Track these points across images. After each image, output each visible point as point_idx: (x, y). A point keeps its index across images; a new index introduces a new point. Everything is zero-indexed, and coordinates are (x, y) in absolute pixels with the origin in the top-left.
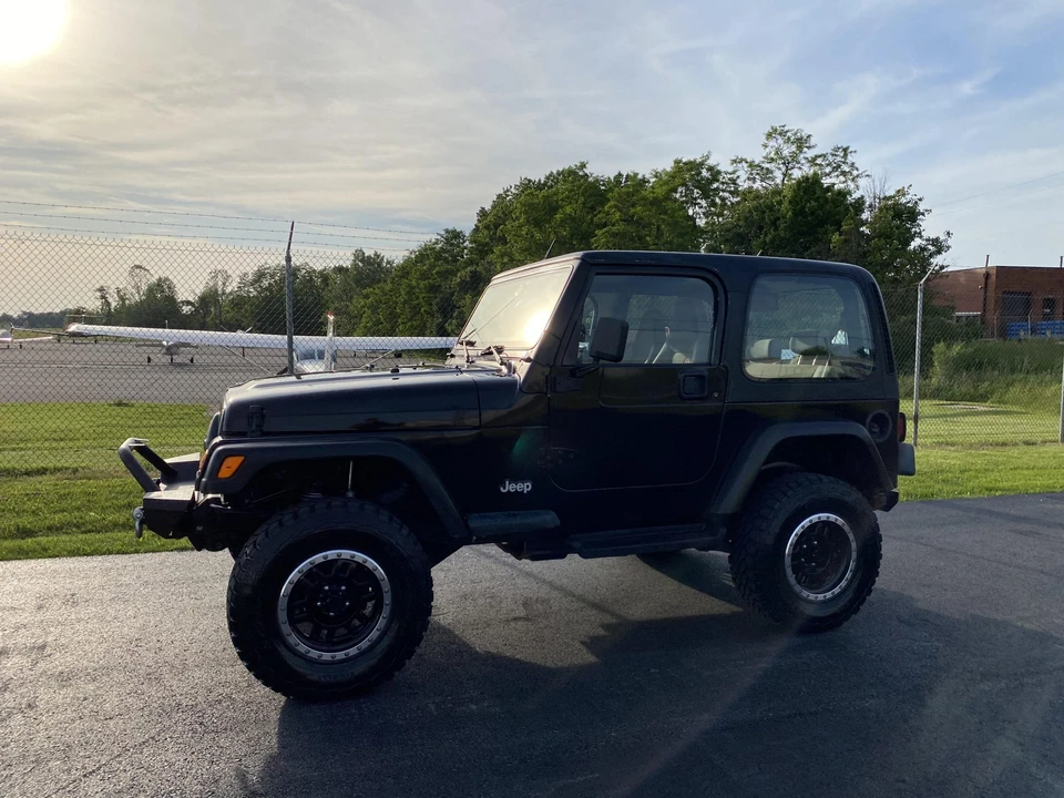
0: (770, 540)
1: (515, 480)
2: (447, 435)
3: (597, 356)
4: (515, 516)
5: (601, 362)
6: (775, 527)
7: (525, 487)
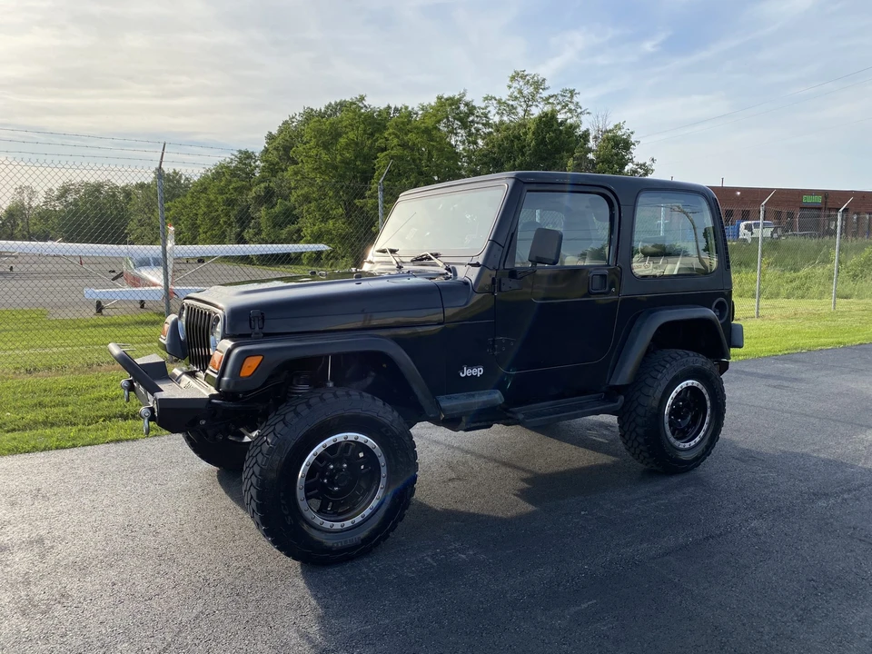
0: (655, 404)
1: (471, 366)
2: (420, 330)
3: (536, 260)
4: (473, 396)
5: (538, 265)
6: (658, 394)
7: (478, 371)
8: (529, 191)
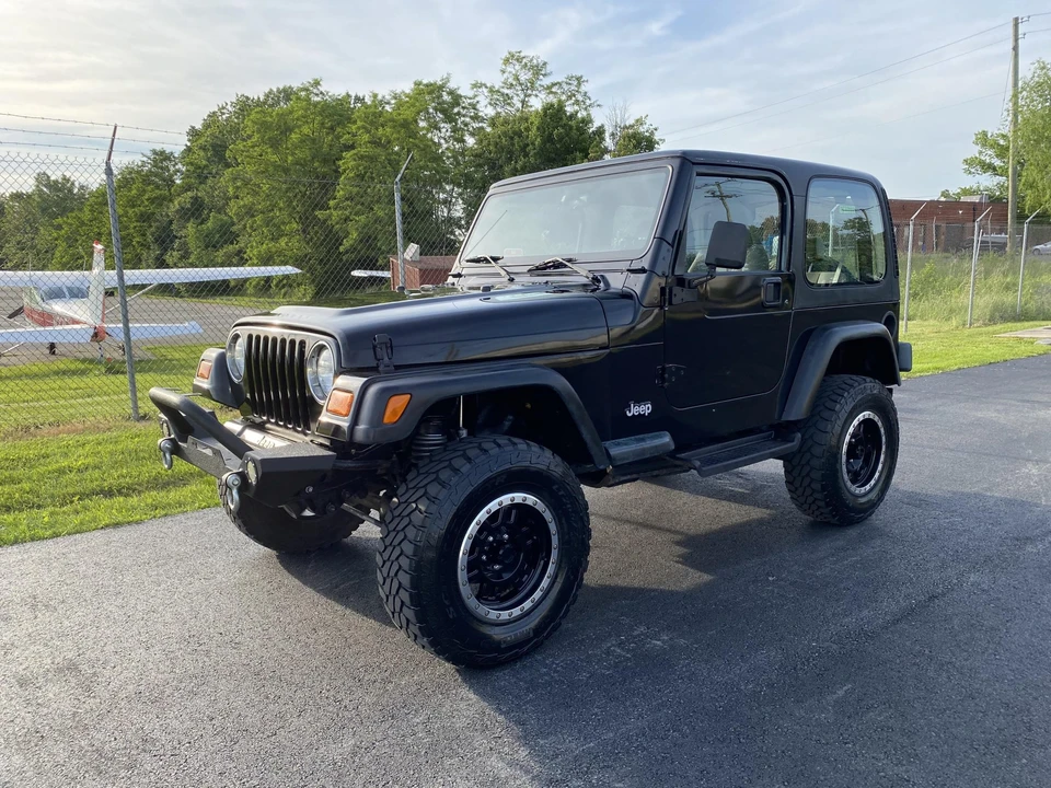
0: (833, 440)
1: (638, 402)
2: (582, 356)
7: (645, 409)
8: (698, 174)
